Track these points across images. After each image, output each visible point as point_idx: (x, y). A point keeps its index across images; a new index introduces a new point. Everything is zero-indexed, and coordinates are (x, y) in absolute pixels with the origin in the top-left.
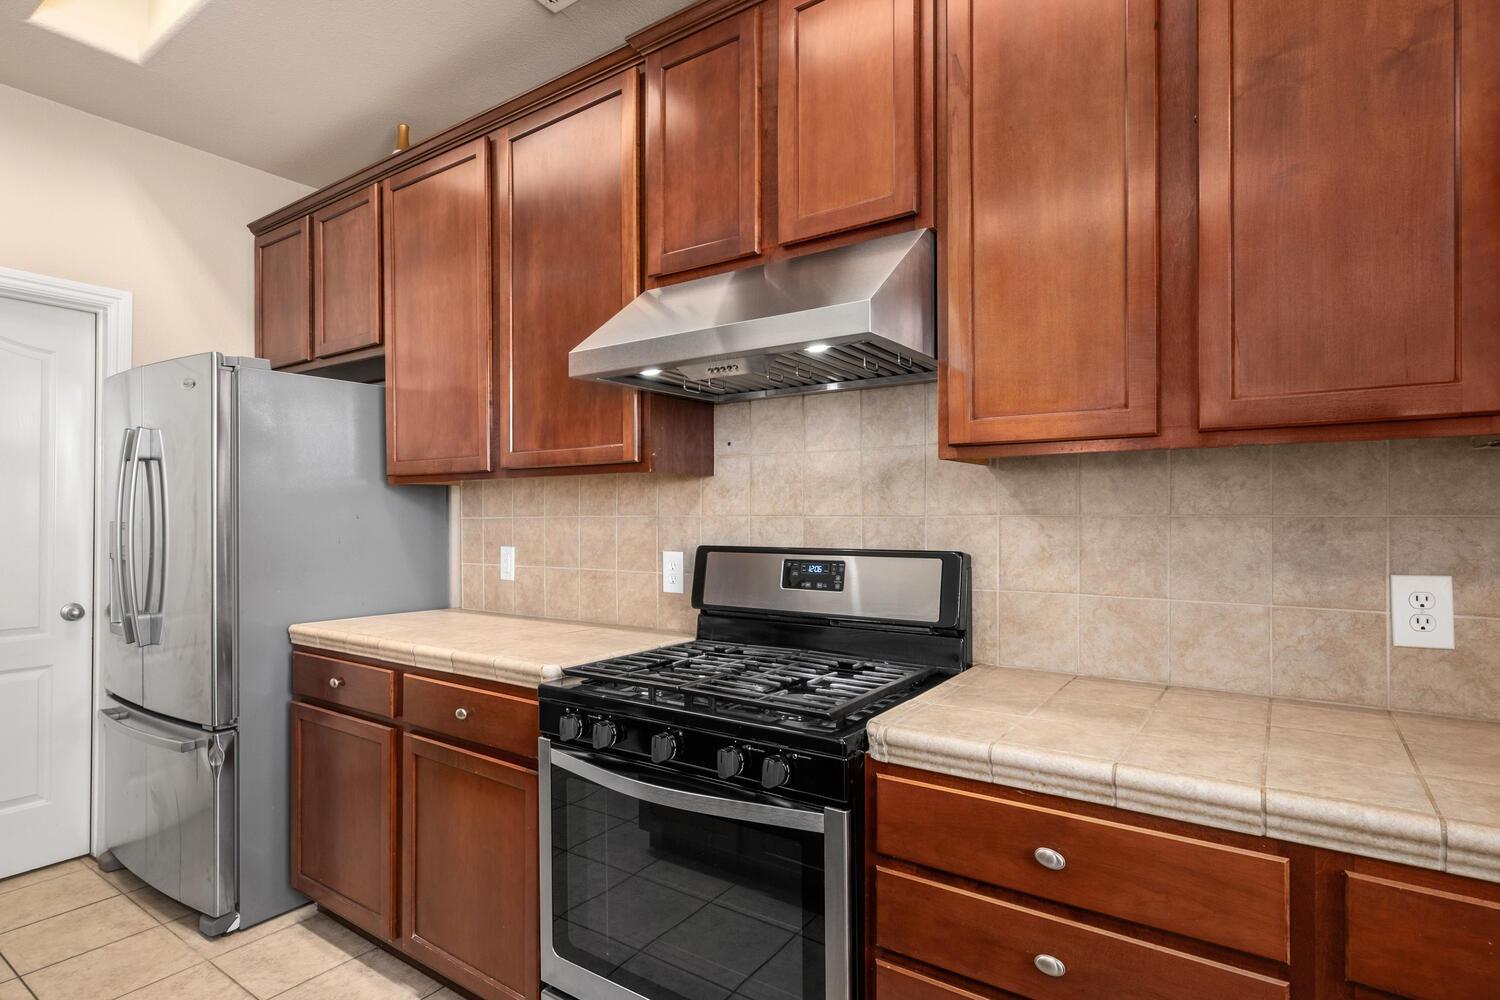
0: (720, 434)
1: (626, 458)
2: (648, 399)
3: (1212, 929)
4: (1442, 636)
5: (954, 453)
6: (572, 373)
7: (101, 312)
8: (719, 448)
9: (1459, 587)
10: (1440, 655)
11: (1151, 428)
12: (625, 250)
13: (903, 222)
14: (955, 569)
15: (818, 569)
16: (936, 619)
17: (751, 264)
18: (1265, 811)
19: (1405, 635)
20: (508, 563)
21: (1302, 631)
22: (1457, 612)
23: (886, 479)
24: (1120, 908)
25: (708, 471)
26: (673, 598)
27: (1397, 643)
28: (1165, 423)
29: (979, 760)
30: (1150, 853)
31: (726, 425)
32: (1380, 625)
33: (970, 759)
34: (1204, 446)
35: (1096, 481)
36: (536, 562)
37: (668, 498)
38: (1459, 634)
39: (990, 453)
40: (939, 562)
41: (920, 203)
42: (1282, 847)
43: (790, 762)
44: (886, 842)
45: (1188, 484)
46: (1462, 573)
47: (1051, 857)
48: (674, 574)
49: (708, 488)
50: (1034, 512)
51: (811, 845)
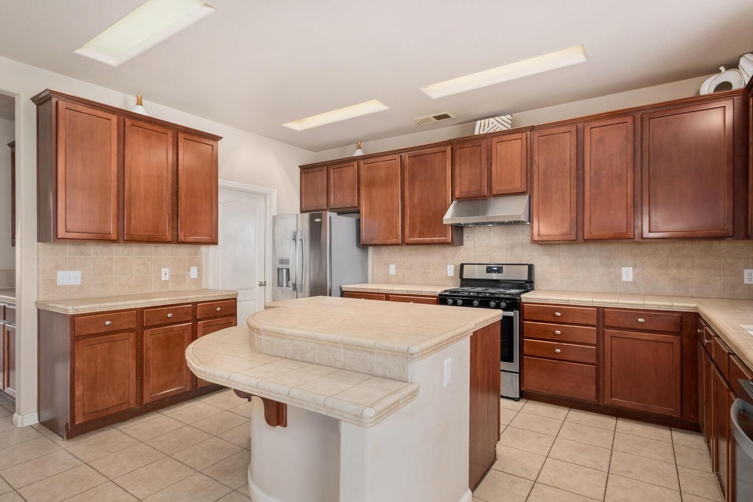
0: (465, 235)
1: (448, 241)
2: (453, 227)
3: (585, 322)
4: (631, 279)
5: (534, 242)
6: (444, 223)
7: (268, 196)
8: (465, 238)
9: (633, 269)
10: (631, 283)
11: (575, 239)
12: (447, 190)
13: (523, 193)
14: (531, 268)
15: (496, 268)
16: (527, 279)
17: (484, 198)
18: (593, 302)
19: (624, 279)
20: (393, 269)
21: (605, 279)
22: (633, 274)
23: (512, 247)
24: (570, 321)
25: (462, 244)
26: (450, 278)
27: (623, 280)
28: (578, 238)
29: (545, 299)
30: (575, 311)
31: (466, 233)
32: (620, 277)
33: (543, 299)
34: (585, 242)
35: (564, 248)
36: (403, 269)
37: (449, 251)
38: (633, 279)
39: (539, 242)
40: (527, 266)
41: (527, 190)
42: (595, 307)
43: (506, 303)
44: (526, 317)
45: (583, 248)
46: (634, 267)
47: (558, 314)
48: (451, 271)
49: (462, 248)
50: (549, 255)
51: (512, 318)
